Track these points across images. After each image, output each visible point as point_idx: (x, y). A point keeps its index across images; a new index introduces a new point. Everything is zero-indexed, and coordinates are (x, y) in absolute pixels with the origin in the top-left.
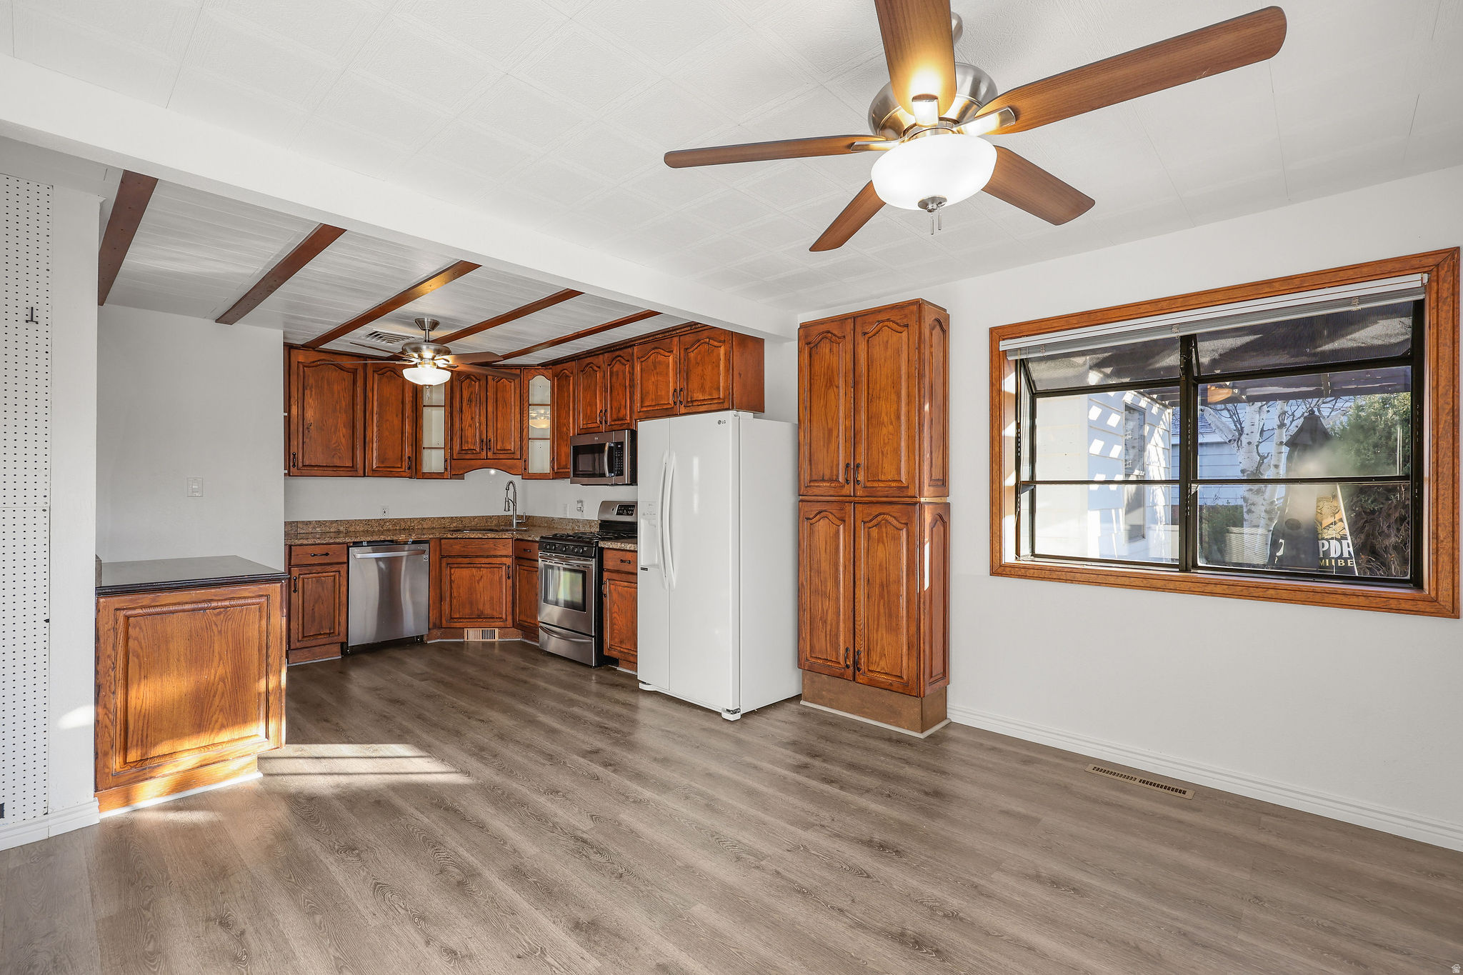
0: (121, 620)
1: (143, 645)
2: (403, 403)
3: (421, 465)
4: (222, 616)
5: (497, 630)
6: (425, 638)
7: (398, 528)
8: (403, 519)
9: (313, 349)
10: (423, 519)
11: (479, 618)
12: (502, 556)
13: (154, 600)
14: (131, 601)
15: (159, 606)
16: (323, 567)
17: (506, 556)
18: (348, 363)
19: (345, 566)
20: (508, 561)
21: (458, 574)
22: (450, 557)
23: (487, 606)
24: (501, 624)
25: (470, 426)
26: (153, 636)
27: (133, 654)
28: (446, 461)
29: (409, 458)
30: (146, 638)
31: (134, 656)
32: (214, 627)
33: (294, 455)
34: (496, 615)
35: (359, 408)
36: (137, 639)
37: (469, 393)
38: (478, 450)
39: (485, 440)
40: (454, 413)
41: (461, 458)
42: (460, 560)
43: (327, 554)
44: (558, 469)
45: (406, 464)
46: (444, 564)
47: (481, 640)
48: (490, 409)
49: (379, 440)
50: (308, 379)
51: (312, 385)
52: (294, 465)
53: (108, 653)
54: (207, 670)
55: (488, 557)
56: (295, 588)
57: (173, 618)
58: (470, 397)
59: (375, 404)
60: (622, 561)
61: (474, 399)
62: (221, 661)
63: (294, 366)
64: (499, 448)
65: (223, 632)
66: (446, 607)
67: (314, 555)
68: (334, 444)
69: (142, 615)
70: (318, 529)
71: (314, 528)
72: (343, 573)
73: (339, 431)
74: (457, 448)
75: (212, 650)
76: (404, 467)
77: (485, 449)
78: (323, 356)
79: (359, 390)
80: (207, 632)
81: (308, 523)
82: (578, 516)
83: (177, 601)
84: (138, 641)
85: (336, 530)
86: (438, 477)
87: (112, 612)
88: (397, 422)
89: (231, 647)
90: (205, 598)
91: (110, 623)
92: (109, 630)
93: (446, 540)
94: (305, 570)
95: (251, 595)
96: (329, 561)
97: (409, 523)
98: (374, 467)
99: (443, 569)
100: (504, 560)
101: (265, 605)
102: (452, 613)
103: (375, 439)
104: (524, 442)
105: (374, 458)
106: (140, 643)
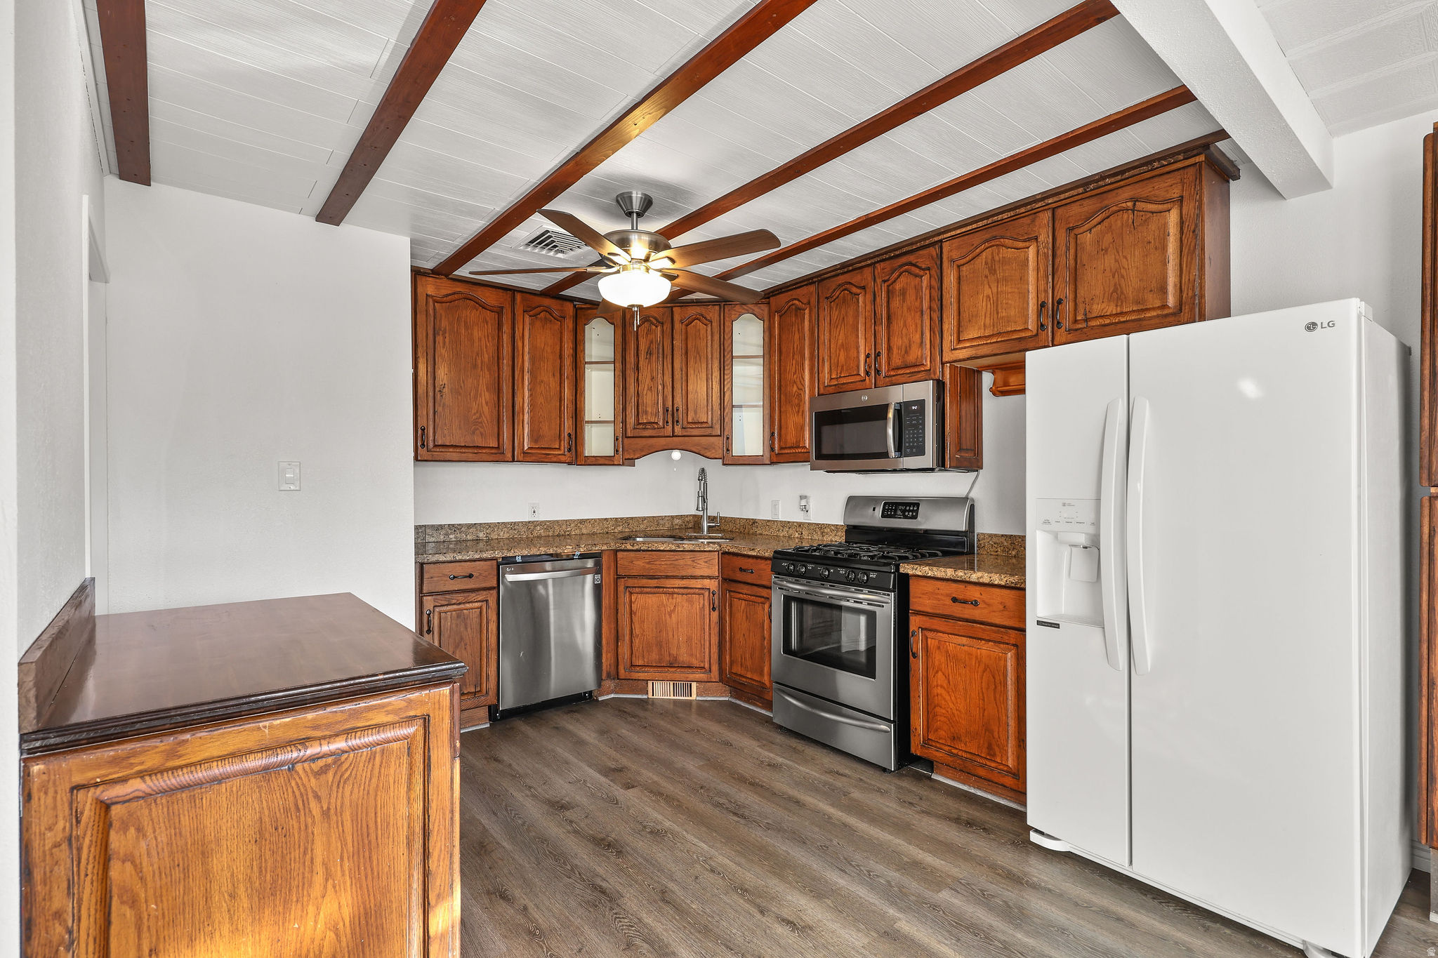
0: (88, 813)
1: (147, 869)
2: (561, 357)
3: (583, 445)
4: (330, 774)
5: (694, 685)
6: (595, 694)
7: (551, 534)
8: (558, 521)
9: (446, 276)
10: (582, 521)
11: (670, 666)
12: (703, 577)
13: (172, 754)
14: (114, 761)
15: (186, 766)
16: (466, 595)
17: (710, 577)
18: (490, 298)
19: (494, 592)
20: (713, 585)
21: (640, 601)
22: (629, 577)
23: (683, 650)
24: (700, 676)
25: (650, 389)
26: (170, 844)
27: (120, 897)
28: (616, 439)
29: (569, 435)
30: (154, 853)
31: (123, 903)
32: (313, 804)
33: (423, 430)
34: (695, 663)
35: (506, 363)
36: (129, 858)
37: (648, 342)
38: (661, 424)
39: (670, 409)
40: (628, 372)
41: (637, 435)
42: (644, 582)
43: (470, 576)
44: (781, 448)
45: (565, 444)
46: (621, 588)
47: (672, 697)
48: (677, 365)
49: (532, 410)
50: (440, 320)
51: (445, 329)
52: (423, 445)
53: (55, 905)
54: (299, 905)
55: (683, 578)
56: (429, 627)
57: (219, 793)
58: (649, 348)
59: (526, 358)
60: (955, 600)
61: (655, 351)
62: (330, 881)
63: (422, 299)
64: (690, 420)
65: (332, 811)
66: (624, 650)
67: (454, 577)
68: (475, 414)
69: (146, 796)
70: (451, 536)
71: (447, 534)
72: (492, 603)
73: (481, 396)
74: (631, 420)
75: (308, 857)
76: (562, 448)
77: (670, 422)
78: (459, 288)
79: (506, 338)
80: (298, 818)
81: (439, 528)
82: (799, 517)
83: (230, 749)
84: (133, 862)
85: (475, 537)
86: (607, 462)
87: (63, 796)
88: (553, 383)
89: (350, 844)
90: (293, 734)
91: (61, 824)
92: (57, 845)
93: (625, 553)
94: (441, 600)
95: (390, 718)
96: (473, 586)
97: (564, 527)
98: (526, 448)
99: (621, 595)
100: (707, 583)
101: (420, 738)
102: (634, 659)
103: (526, 411)
104: (726, 411)
105: (526, 435)
106: (138, 868)
